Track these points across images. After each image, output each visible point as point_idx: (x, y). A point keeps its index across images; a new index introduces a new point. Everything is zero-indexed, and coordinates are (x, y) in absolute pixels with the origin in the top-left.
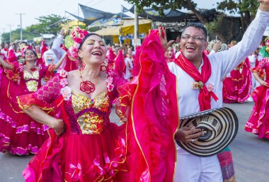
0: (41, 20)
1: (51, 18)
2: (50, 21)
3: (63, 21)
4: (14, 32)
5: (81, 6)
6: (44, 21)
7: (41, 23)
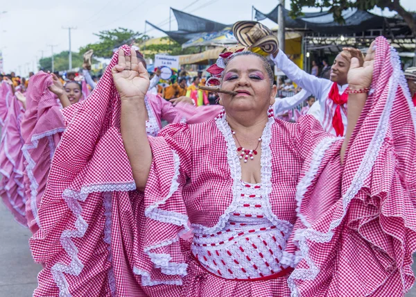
0: (102, 37)
1: (118, 34)
2: (116, 38)
3: (137, 37)
4: (58, 56)
5: (174, 10)
6: (107, 38)
7: (102, 41)
